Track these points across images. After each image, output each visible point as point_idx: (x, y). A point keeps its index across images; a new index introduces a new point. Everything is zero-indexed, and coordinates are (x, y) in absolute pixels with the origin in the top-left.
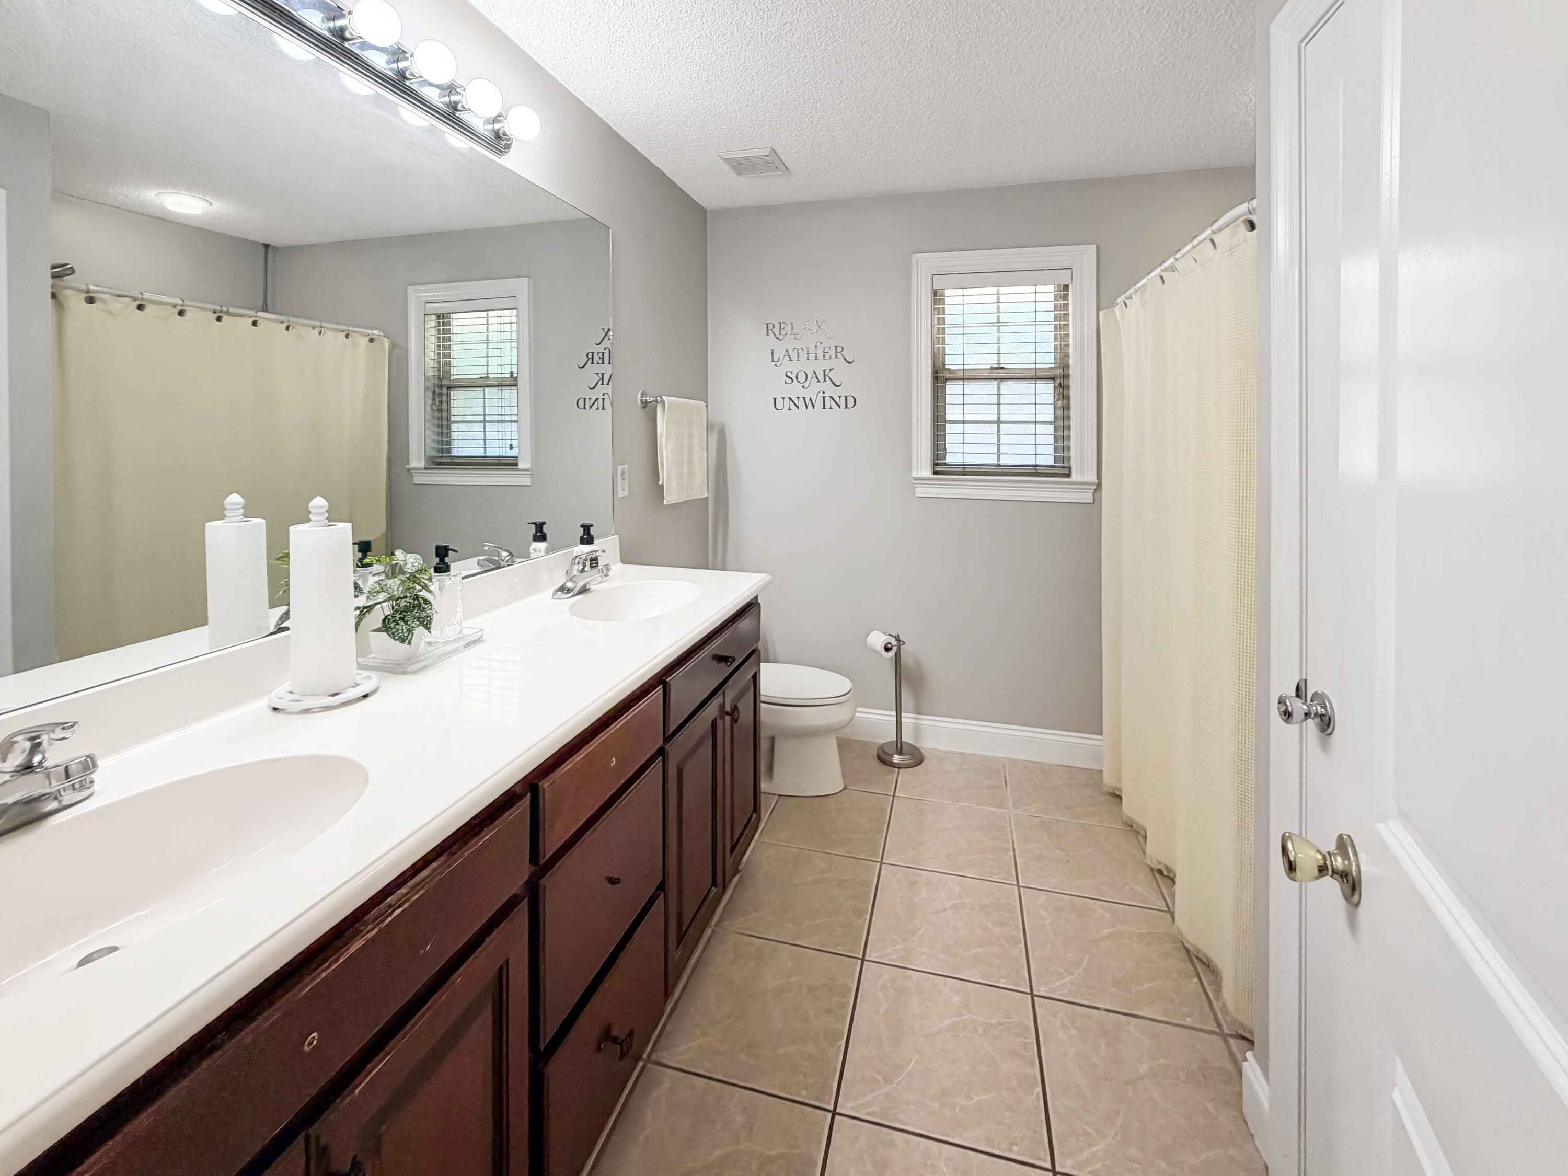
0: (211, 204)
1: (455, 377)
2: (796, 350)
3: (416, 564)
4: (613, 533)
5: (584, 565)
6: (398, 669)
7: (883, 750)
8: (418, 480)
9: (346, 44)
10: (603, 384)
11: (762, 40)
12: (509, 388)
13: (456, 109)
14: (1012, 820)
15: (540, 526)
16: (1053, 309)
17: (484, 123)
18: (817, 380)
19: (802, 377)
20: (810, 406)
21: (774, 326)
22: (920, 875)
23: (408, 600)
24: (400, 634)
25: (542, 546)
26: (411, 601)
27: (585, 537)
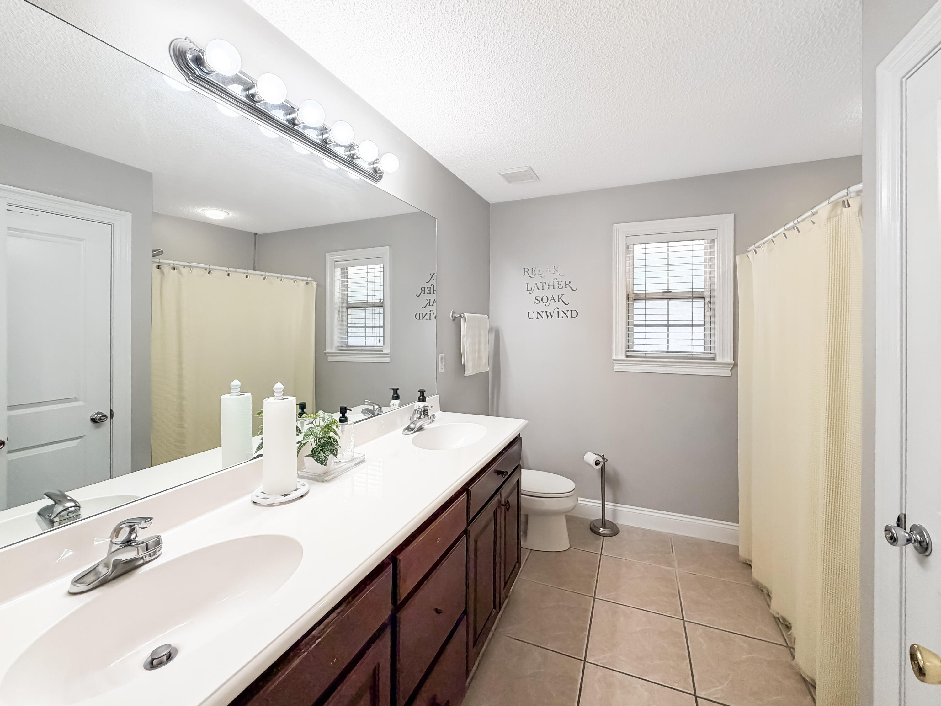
0: (229, 214)
1: (350, 302)
2: (541, 284)
3: (330, 419)
4: (436, 394)
5: (421, 415)
6: (320, 479)
7: (594, 525)
8: (330, 359)
9: (296, 128)
10: (430, 305)
11: (527, 105)
12: (379, 308)
13: (353, 158)
14: (678, 576)
15: (396, 391)
16: (704, 255)
17: (368, 164)
18: (554, 301)
19: (545, 300)
20: (550, 316)
21: (528, 270)
22: (618, 607)
23: (325, 439)
24: (320, 460)
25: (397, 402)
26: (327, 440)
27: (421, 397)
